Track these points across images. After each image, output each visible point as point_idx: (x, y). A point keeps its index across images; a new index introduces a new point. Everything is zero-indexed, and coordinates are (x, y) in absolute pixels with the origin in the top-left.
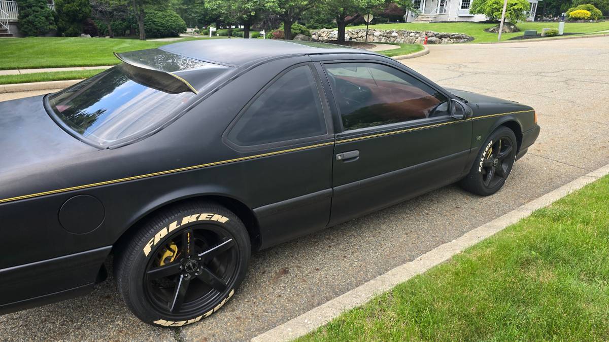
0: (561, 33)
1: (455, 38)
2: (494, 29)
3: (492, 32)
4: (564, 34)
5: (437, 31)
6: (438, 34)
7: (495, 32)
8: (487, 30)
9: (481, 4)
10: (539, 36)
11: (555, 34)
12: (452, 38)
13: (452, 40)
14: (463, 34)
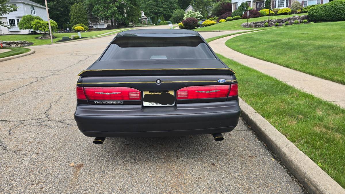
0: (80, 37)
1: (20, 44)
2: (42, 38)
3: (41, 39)
4: (82, 38)
5: (5, 41)
6: (7, 42)
7: (43, 39)
8: (37, 38)
9: (25, 24)
10: (70, 39)
11: (78, 38)
12: (18, 44)
13: (18, 45)
14: (25, 41)
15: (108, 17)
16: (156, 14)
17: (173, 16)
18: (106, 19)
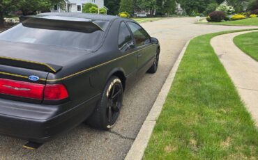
15: (148, 7)
16: (192, 7)
17: (207, 9)
18: (146, 8)
